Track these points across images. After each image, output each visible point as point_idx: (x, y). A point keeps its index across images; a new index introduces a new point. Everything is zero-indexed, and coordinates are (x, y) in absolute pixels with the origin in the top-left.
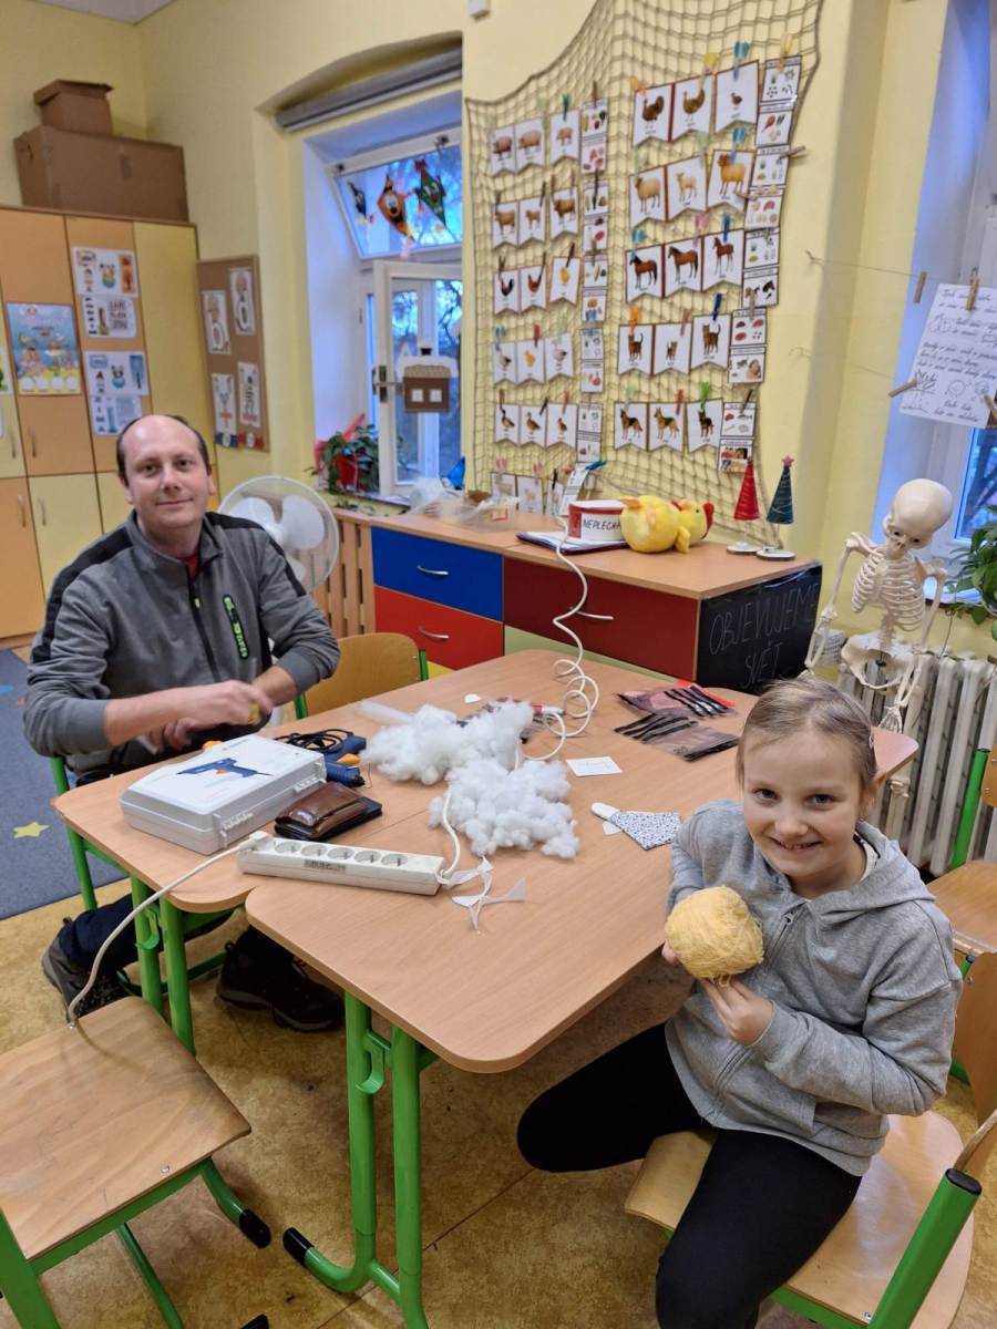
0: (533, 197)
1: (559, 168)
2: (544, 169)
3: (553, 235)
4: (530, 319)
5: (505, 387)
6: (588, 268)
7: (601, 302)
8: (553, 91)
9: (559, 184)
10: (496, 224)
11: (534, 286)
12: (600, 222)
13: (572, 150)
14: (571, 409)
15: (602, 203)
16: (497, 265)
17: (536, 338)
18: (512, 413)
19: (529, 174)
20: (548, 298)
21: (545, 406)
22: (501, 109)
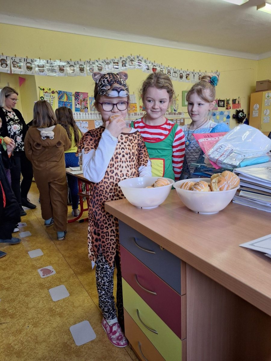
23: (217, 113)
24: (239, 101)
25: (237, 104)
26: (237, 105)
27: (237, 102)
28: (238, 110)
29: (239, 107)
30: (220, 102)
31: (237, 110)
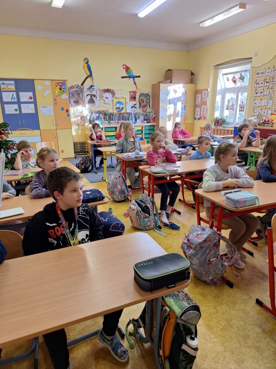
0: (262, 80)
1: (267, 77)
2: (265, 77)
3: (265, 86)
4: (260, 97)
5: (255, 107)
6: (271, 90)
7: (272, 95)
8: (267, 66)
9: (267, 79)
10: (256, 84)
11: (261, 93)
12: (273, 84)
13: (269, 74)
14: (266, 110)
15: (274, 82)
16: (255, 90)
17: (261, 100)
18: (255, 111)
19: (262, 77)
20: (264, 94)
21: (262, 109)
22: (258, 68)
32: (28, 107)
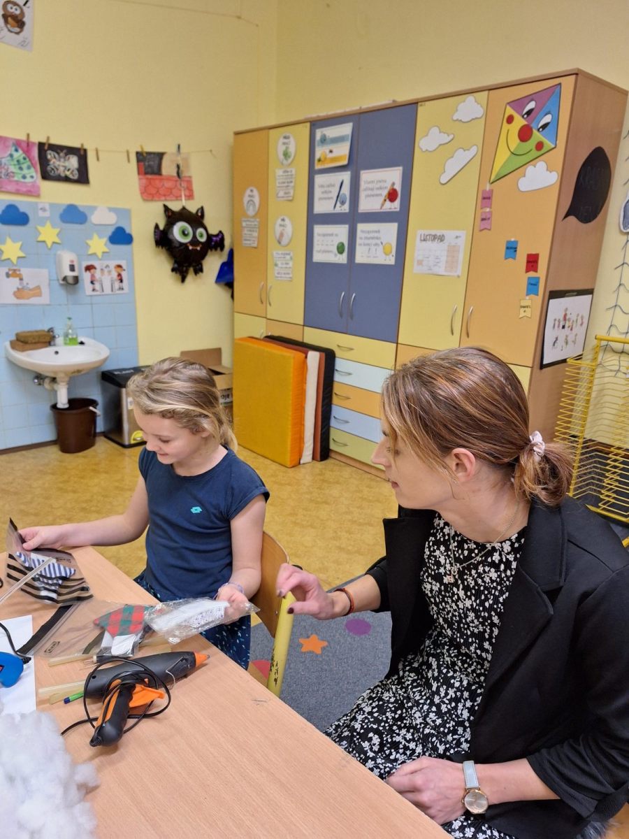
23: (41, 214)
24: (178, 167)
25: (169, 178)
26: (168, 184)
27: (168, 168)
28: (175, 206)
29: (181, 196)
30: (50, 155)
31: (166, 209)
32: (377, 238)
